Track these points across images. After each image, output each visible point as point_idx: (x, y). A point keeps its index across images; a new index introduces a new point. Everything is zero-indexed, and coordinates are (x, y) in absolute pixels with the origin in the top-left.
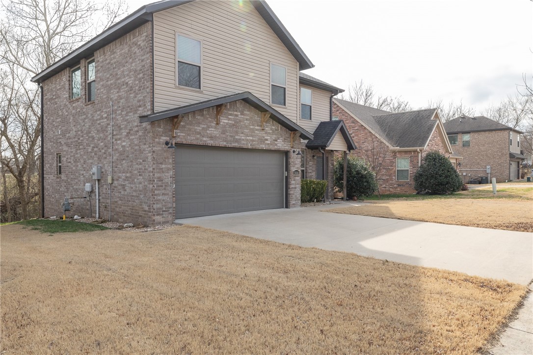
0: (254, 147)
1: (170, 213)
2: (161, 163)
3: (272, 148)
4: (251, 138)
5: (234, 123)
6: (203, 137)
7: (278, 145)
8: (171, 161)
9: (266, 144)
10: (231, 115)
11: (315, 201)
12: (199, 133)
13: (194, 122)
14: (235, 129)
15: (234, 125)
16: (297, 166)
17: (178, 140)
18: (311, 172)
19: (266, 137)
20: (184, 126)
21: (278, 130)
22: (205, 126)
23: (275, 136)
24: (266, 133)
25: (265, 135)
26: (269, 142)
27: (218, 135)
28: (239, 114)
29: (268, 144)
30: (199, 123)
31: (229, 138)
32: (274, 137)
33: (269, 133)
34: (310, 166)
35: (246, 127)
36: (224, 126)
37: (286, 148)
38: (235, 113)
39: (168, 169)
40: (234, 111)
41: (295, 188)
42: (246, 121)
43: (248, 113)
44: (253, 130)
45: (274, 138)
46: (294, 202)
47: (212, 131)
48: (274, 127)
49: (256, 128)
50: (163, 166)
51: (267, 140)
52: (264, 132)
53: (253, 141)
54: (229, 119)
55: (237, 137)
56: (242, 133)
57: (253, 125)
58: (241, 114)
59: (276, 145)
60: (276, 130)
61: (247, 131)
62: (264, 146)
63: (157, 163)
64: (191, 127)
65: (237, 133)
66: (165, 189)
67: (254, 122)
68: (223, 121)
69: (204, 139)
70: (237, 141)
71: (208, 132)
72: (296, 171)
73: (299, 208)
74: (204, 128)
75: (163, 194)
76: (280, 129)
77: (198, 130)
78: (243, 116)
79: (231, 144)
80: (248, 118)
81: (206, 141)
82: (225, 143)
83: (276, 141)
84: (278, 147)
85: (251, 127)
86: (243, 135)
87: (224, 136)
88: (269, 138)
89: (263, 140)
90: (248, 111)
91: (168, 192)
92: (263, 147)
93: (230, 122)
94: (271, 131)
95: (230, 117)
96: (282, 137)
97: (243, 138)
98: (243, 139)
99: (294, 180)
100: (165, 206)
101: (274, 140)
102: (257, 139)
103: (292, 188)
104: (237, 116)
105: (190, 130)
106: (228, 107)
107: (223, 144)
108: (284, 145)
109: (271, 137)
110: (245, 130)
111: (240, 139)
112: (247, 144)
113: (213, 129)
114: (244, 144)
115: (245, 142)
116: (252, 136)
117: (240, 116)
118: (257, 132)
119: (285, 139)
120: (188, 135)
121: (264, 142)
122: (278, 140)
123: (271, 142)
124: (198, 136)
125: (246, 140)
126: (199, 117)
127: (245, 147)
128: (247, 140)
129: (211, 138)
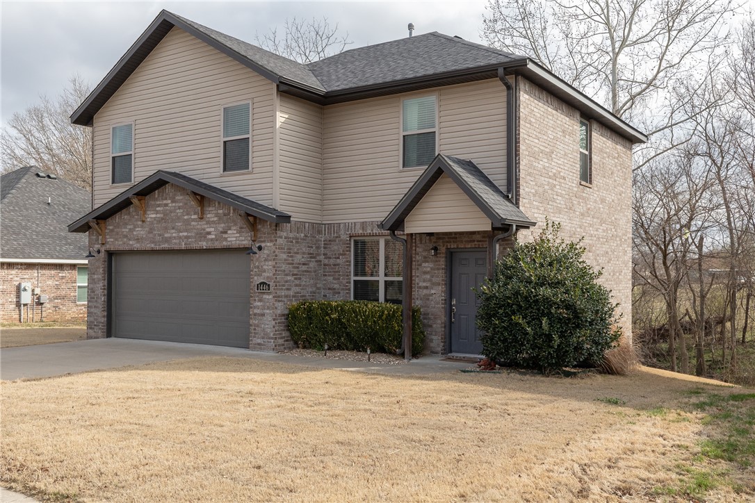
0: (189, 247)
1: (100, 328)
2: (94, 274)
3: (217, 245)
4: (185, 234)
5: (162, 216)
6: (130, 240)
7: (229, 239)
8: (101, 270)
9: (208, 240)
10: (159, 206)
11: (326, 347)
12: (126, 236)
13: (121, 224)
14: (164, 225)
15: (162, 219)
16: (266, 274)
17: (108, 247)
18: (426, 288)
19: (208, 230)
20: (112, 231)
21: (229, 214)
22: (132, 227)
23: (223, 225)
24: (208, 223)
25: (206, 226)
26: (213, 237)
27: (144, 236)
28: (169, 201)
29: (212, 240)
30: (126, 224)
31: (158, 238)
32: (221, 226)
33: (214, 222)
34: (425, 273)
35: (179, 218)
36: (152, 223)
37: (244, 242)
38: (165, 202)
39: (99, 280)
40: (162, 199)
41: (263, 315)
42: (178, 211)
43: (181, 197)
44: (187, 222)
45: (221, 229)
46: (259, 341)
47: (140, 232)
48: (221, 211)
49: (193, 217)
50: (96, 276)
51: (209, 233)
52: (204, 222)
53: (187, 237)
54: (157, 212)
55: (166, 235)
56: (173, 228)
57: (188, 214)
58: (172, 202)
59: (226, 239)
60: (225, 215)
61: (179, 224)
62: (204, 243)
63: (91, 274)
64: (118, 230)
65: (166, 229)
66: (96, 301)
67: (189, 210)
68: (150, 216)
69: (131, 242)
70: (167, 240)
71: (135, 233)
72: (261, 284)
73: (272, 354)
74: (130, 229)
75: (95, 307)
76: (232, 211)
77: (125, 233)
78: (174, 204)
79: (160, 245)
80: (181, 204)
81: (132, 245)
82: (153, 246)
83: (226, 233)
84: (229, 243)
85: (186, 217)
86: (173, 231)
87: (151, 235)
88: (213, 229)
89: (203, 235)
90: (181, 195)
91: (98, 305)
92: (204, 245)
93: (158, 216)
94: (216, 219)
95: (157, 209)
96: (236, 225)
97: (174, 235)
98: (174, 237)
99: (260, 300)
100: (97, 319)
101: (222, 232)
102: (193, 235)
103: (255, 314)
104: (166, 205)
105: (117, 233)
106: (156, 196)
107: (150, 246)
108: (241, 238)
109: (216, 228)
110: (177, 224)
111: (170, 238)
112: (180, 244)
113: (140, 229)
114: (175, 244)
115: (177, 241)
116: (186, 231)
117: (170, 205)
118: (193, 223)
119: (241, 228)
120: (116, 240)
121: (205, 237)
122: (229, 232)
123: (215, 235)
124: (125, 240)
125: (177, 238)
126: (126, 217)
127: (176, 247)
128: (180, 238)
129: (138, 240)
